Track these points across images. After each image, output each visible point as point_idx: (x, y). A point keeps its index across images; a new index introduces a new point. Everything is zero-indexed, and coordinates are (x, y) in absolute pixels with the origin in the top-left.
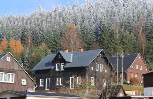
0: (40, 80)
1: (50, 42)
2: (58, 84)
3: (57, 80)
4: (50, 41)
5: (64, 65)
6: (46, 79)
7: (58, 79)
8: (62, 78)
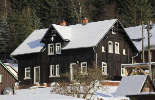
0: (26, 69)
1: (38, 6)
2: (52, 74)
3: (51, 69)
4: (38, 4)
5: (60, 46)
6: (35, 68)
7: (52, 67)
8: (58, 65)
